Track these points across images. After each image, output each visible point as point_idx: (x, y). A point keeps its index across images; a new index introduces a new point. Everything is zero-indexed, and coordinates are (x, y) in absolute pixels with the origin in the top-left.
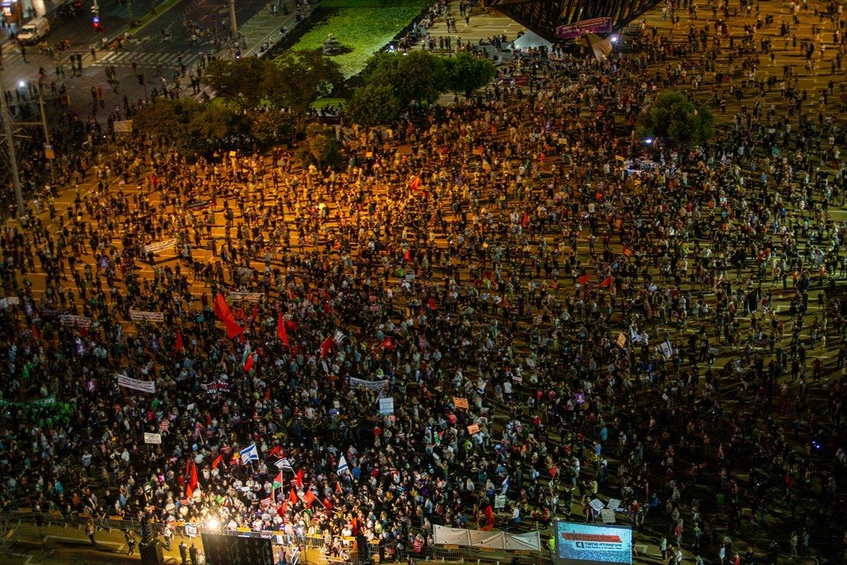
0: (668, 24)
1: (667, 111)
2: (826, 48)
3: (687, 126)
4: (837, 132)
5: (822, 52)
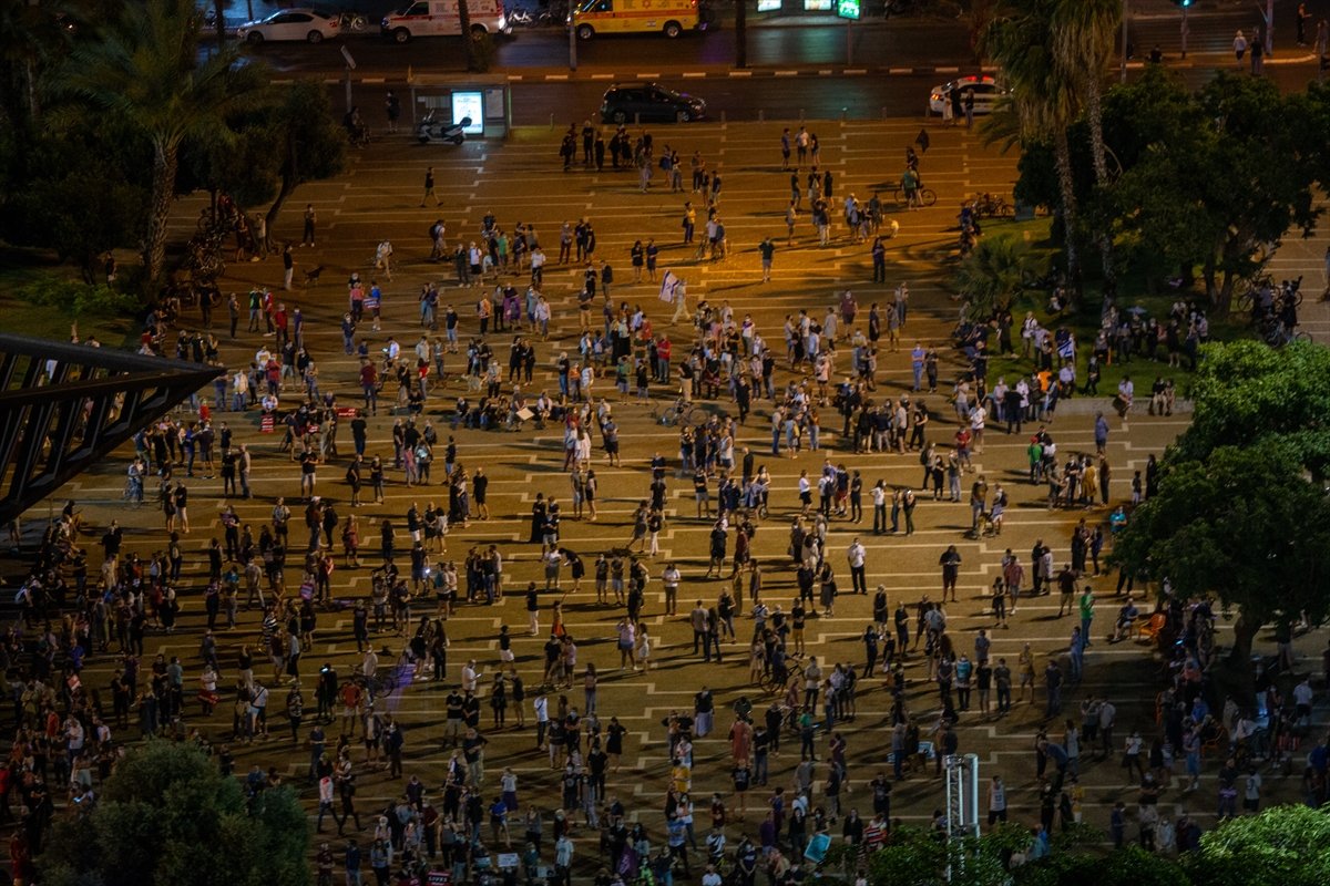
0: (153, 517)
1: (149, 810)
2: (685, 579)
3: (218, 859)
4: (730, 858)
5: (671, 592)
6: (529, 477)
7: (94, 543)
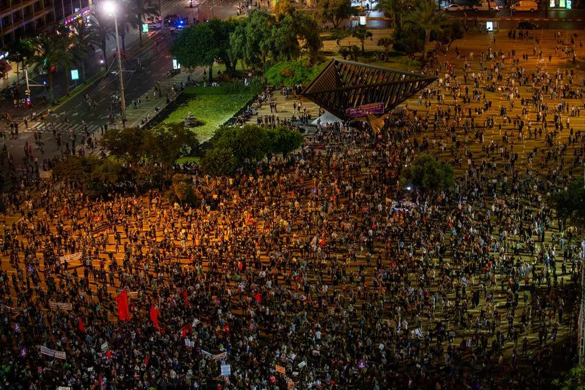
1: (421, 167)
3: (435, 178)
4: (539, 182)
5: (529, 127)
6: (500, 102)
7: (411, 112)
